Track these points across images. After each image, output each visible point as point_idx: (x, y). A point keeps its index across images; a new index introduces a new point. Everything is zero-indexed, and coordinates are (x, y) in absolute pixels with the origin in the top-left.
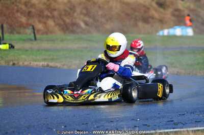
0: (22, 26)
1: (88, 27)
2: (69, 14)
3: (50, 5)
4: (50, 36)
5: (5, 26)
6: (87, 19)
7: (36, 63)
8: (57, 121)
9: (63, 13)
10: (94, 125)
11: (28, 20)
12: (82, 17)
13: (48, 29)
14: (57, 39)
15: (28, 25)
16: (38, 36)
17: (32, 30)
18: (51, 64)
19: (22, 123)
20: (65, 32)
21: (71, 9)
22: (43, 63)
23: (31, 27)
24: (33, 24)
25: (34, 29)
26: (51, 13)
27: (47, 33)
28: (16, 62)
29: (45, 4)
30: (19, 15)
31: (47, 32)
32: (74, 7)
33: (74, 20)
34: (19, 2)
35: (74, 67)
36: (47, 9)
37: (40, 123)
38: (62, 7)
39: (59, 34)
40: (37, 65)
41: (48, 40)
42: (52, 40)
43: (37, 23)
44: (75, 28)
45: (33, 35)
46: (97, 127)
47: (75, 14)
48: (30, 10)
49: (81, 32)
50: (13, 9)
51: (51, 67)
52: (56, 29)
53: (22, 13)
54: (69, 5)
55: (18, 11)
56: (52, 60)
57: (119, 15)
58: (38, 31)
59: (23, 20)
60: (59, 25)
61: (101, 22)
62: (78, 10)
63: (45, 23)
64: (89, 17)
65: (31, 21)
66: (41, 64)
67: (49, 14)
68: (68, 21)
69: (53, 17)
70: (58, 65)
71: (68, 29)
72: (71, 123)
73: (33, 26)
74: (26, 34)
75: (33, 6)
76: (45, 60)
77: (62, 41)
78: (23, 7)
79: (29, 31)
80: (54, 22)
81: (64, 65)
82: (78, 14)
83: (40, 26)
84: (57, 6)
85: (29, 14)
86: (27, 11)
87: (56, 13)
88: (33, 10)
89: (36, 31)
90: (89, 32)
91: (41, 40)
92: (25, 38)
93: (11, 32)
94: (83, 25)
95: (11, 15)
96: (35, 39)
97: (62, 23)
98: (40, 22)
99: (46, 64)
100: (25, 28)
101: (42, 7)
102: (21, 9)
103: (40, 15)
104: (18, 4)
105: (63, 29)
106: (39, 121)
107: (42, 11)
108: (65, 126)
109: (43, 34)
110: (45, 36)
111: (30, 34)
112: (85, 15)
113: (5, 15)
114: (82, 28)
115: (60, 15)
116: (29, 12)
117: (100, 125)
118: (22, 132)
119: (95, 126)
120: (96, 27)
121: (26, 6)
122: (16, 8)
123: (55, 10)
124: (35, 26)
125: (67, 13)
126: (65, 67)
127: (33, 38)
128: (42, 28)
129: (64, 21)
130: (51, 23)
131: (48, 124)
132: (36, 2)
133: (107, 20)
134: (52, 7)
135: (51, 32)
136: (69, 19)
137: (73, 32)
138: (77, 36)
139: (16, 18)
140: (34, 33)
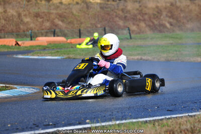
0: (119, 28)
1: (172, 27)
2: (157, 17)
3: (141, 10)
4: (142, 35)
5: (106, 28)
6: (171, 20)
7: (132, 57)
9: (152, 16)
11: (124, 23)
12: (168, 19)
13: (140, 30)
14: (148, 38)
15: (125, 27)
16: (133, 36)
18: (144, 58)
20: (154, 31)
21: (158, 12)
22: (138, 57)
23: (127, 29)
24: (129, 26)
25: (129, 30)
26: (142, 17)
27: (139, 33)
29: (137, 9)
30: (117, 19)
31: (140, 32)
32: (161, 11)
33: (161, 22)
34: (117, 9)
35: (162, 59)
36: (139, 14)
37: (137, 104)
38: (151, 12)
39: (149, 33)
40: (133, 59)
41: (141, 39)
42: (144, 39)
43: (132, 25)
44: (161, 28)
45: (129, 35)
46: (184, 107)
47: (162, 17)
48: (126, 15)
49: (167, 31)
50: (113, 15)
51: (144, 60)
52: (147, 29)
53: (119, 18)
54: (157, 10)
55: (116, 16)
56: (145, 54)
57: (198, 16)
58: (133, 31)
59: (121, 23)
60: (149, 26)
61: (183, 23)
62: (164, 13)
63: (138, 25)
64: (173, 19)
65: (127, 24)
66: (136, 57)
67: (141, 18)
68: (156, 22)
69: (144, 20)
70: (150, 58)
71: (156, 29)
72: (162, 104)
73: (129, 28)
74: (123, 34)
75: (128, 11)
76: (139, 54)
77: (152, 39)
78: (121, 13)
79: (126, 32)
80: (145, 23)
81: (154, 58)
82: (164, 17)
83: (134, 28)
84: (147, 11)
85: (125, 19)
86: (123, 16)
87: (146, 17)
88: (128, 15)
89: (131, 32)
90: (173, 31)
91: (135, 39)
92: (122, 37)
94: (168, 25)
95: (111, 20)
96: (131, 38)
97: (152, 24)
98: (134, 24)
99: (140, 57)
100: (122, 29)
101: (136, 12)
102: (119, 14)
103: (134, 19)
104: (116, 11)
105: (152, 29)
107: (135, 16)
108: (158, 107)
109: (136, 34)
110: (138, 35)
111: (126, 34)
112: (170, 17)
113: (106, 20)
114: (168, 28)
115: (150, 18)
116: (126, 17)
117: (186, 105)
118: (124, 112)
120: (179, 26)
121: (123, 12)
122: (115, 14)
123: (146, 14)
124: (130, 28)
125: (155, 17)
126: (156, 60)
127: (129, 37)
128: (136, 29)
129: (153, 23)
130: (142, 24)
131: (144, 106)
132: (131, 9)
133: (188, 21)
134: (143, 12)
135: (143, 32)
136: (156, 21)
137: (160, 31)
138: (164, 34)
139: (115, 22)
140: (130, 33)
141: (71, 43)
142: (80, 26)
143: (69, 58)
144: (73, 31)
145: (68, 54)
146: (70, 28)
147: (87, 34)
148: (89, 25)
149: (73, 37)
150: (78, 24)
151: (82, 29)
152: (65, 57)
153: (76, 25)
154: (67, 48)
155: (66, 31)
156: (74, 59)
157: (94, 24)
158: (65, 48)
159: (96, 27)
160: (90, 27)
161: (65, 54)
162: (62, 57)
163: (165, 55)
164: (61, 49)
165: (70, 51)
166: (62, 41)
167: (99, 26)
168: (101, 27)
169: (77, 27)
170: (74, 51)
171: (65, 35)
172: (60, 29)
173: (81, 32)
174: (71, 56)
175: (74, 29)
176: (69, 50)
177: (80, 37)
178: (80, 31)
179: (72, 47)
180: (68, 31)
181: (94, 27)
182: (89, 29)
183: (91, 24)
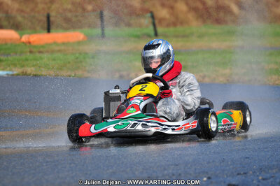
1: (242, 12)
4: (180, 29)
5: (105, 13)
8: (195, 169)
10: (258, 176)
13: (177, 18)
14: (192, 34)
15: (145, 11)
16: (160, 30)
17: (151, 20)
19: (137, 173)
20: (204, 22)
23: (149, 15)
24: (152, 9)
25: (153, 17)
27: (175, 24)
28: (124, 73)
31: (176, 22)
35: (221, 79)
37: (166, 172)
39: (195, 26)
41: (177, 36)
42: (184, 36)
43: (159, 8)
44: (222, 15)
45: (151, 28)
46: (263, 179)
49: (234, 22)
52: (191, 16)
58: (161, 20)
59: (136, 2)
60: (195, 10)
63: (172, 8)
65: (147, 5)
68: (210, 2)
71: (210, 15)
72: (218, 172)
73: (151, 13)
74: (140, 26)
77: (201, 36)
79: (146, 21)
80: (187, 4)
81: (204, 77)
83: (163, 13)
89: (156, 22)
92: (139, 33)
93: (116, 24)
94: (235, 9)
96: (156, 35)
97: (200, 6)
98: (163, 5)
100: (138, 15)
105: (201, 16)
106: (165, 169)
108: (209, 178)
109: (168, 25)
110: (172, 29)
111: (147, 26)
117: (268, 175)
119: (260, 178)
124: (155, 13)
126: (207, 80)
127: (152, 33)
128: (167, 16)
129: (204, 4)
130: (181, 6)
131: (180, 175)
135: (182, 23)
137: (218, 21)
138: (225, 28)
140: (154, 25)
141: (30, 43)
142: (49, 8)
143: (25, 74)
144: (34, 17)
145: (23, 66)
146: (28, 10)
147: (64, 25)
148: (69, 6)
149: (34, 30)
150: (46, 3)
151: (53, 14)
152: (15, 73)
153: (41, 6)
154: (22, 53)
155: (19, 18)
156: (35, 76)
157: (79, 4)
158: (16, 53)
159: (84, 10)
160: (70, 11)
161: (15, 65)
162: (11, 73)
163: (227, 71)
164: (8, 55)
165: (27, 60)
166: (11, 39)
167: (90, 7)
168: (94, 10)
169: (43, 9)
170: (36, 60)
171: (16, 27)
172: (7, 12)
173: (52, 19)
174: (29, 70)
175: (37, 15)
176: (23, 57)
177: (49, 31)
178: (48, 17)
179: (31, 52)
180: (24, 17)
181: (80, 10)
182: (69, 15)
183: (73, 4)
